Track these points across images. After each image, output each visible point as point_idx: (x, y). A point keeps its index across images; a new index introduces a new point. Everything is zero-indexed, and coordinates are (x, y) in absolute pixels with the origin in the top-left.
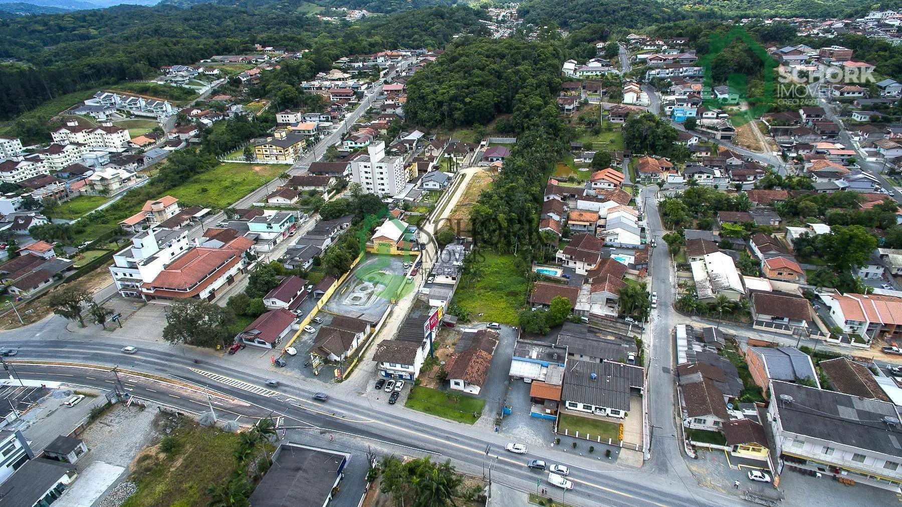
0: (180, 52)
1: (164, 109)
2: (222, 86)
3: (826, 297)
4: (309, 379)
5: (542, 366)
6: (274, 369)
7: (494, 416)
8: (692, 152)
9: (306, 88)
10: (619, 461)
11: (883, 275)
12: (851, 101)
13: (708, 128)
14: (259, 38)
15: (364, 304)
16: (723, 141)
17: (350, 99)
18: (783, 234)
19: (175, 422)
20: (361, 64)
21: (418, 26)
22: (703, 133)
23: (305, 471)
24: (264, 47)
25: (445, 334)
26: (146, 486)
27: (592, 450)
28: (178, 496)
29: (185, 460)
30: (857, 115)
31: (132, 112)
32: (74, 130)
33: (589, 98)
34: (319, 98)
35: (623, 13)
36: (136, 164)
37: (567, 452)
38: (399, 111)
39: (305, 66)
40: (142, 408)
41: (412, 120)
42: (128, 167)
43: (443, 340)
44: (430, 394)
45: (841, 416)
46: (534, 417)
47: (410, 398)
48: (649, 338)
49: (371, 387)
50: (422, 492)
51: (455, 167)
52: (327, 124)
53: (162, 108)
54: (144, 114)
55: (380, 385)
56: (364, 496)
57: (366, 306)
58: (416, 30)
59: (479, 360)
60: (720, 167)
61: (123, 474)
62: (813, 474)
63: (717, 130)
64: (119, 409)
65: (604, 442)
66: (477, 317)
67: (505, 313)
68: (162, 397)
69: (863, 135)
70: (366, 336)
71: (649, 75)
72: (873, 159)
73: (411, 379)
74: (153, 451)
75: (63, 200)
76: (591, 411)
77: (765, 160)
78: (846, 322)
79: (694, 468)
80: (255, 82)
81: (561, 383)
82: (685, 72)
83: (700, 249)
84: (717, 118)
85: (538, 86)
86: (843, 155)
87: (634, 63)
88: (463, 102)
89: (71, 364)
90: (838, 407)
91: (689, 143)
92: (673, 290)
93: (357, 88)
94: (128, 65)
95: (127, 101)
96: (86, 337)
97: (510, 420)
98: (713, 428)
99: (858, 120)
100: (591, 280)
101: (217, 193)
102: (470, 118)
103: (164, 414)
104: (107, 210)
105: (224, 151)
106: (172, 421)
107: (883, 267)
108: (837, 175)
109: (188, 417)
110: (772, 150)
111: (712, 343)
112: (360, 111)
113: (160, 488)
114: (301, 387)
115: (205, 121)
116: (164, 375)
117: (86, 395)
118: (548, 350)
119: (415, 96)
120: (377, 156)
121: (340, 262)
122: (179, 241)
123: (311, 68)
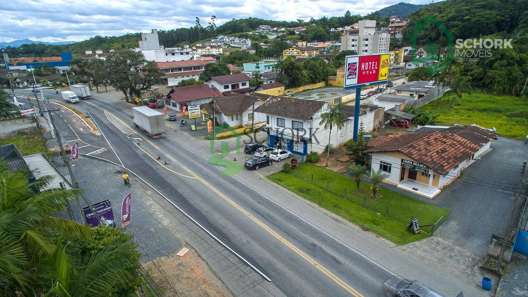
38: (398, 36)
52: (339, 44)
53: (246, 43)
54: (236, 46)
116: (84, 112)
120: (366, 30)
121: (292, 70)
122: (182, 54)
123: (340, 21)
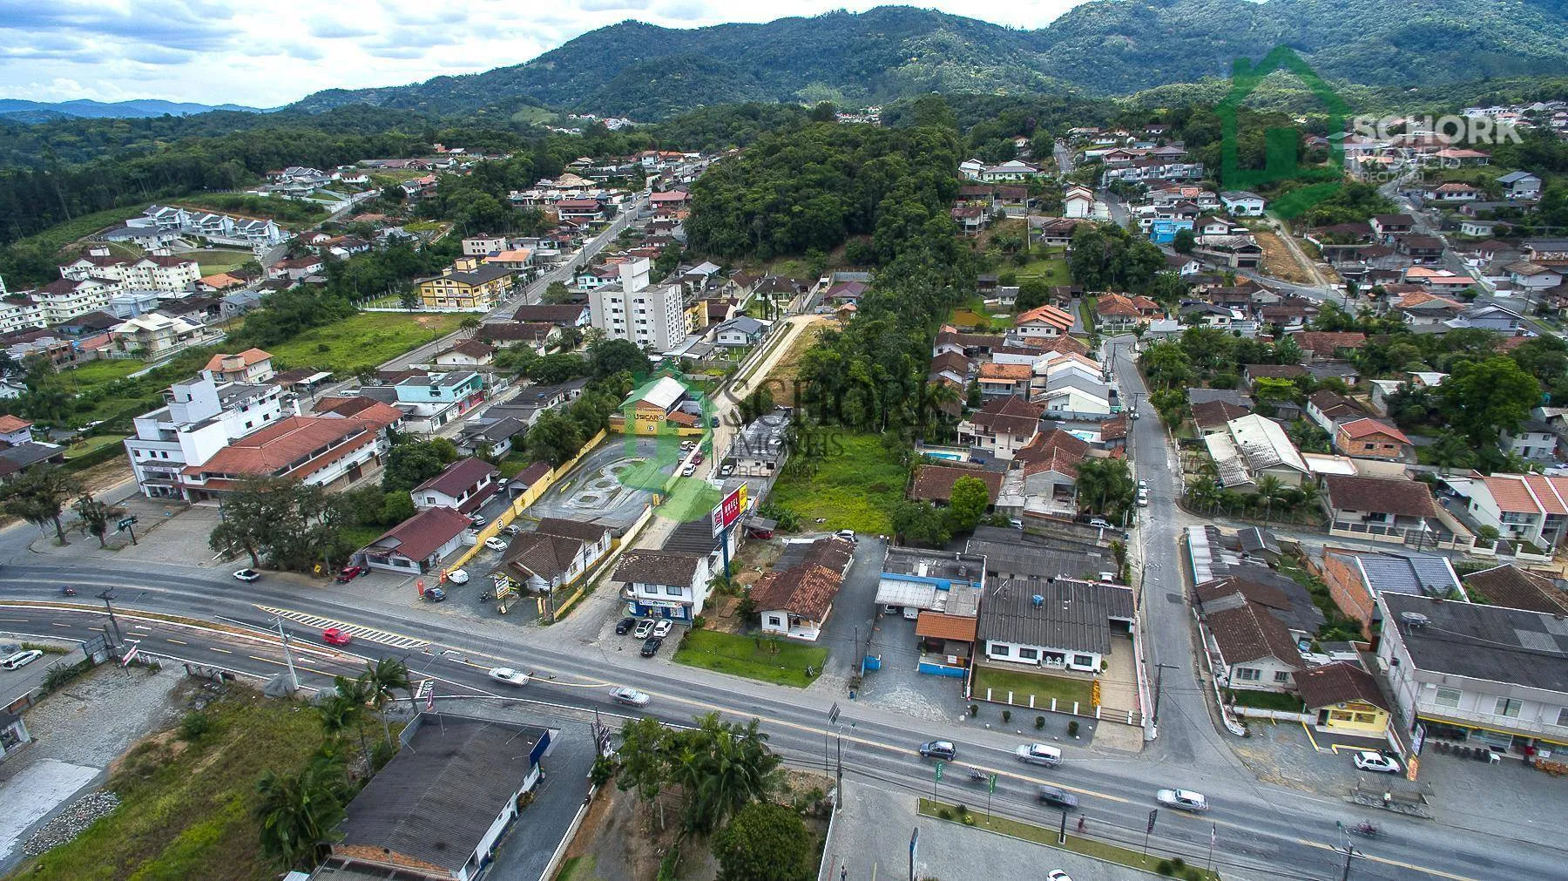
0: (303, 151)
1: (267, 234)
2: (371, 200)
3: (1459, 484)
4: (488, 621)
5: (938, 588)
6: (421, 605)
7: (847, 673)
8: (1189, 285)
9: (516, 202)
10: (1094, 742)
11: (1556, 451)
12: (1456, 207)
13: (1216, 248)
14: (441, 134)
15: (602, 507)
16: (1241, 269)
17: (592, 218)
18: (1366, 397)
19: (215, 691)
20: (614, 168)
21: (713, 131)
22: (1206, 257)
23: (465, 757)
24: (448, 148)
25: (753, 550)
26: (139, 799)
27: (1040, 724)
28: (201, 816)
29: (226, 754)
30: (1469, 226)
31: (208, 239)
32: (101, 262)
33: (1007, 210)
34: (539, 215)
35: (1056, 116)
36: (205, 314)
37: (990, 728)
38: (678, 232)
39: (517, 166)
40: (154, 669)
41: (701, 244)
42: (189, 316)
43: (750, 559)
44: (724, 643)
45: (1525, 646)
46: (925, 673)
47: (683, 647)
48: (1137, 551)
49: (607, 633)
50: (701, 777)
51: (774, 314)
52: (550, 253)
53: (262, 232)
54: (230, 242)
55: (626, 627)
56: (582, 810)
57: (606, 510)
58: (710, 136)
59: (818, 581)
60: (1240, 305)
61: (94, 781)
62: (1482, 757)
63: (1231, 251)
64: (109, 674)
65: (1064, 710)
66: (813, 524)
67: (865, 517)
68: (194, 652)
69: (1483, 257)
70: (602, 553)
71: (1108, 178)
72: (1507, 293)
73: (686, 618)
74: (162, 739)
75: (65, 365)
76: (1035, 662)
77: (1319, 295)
78: (1502, 518)
79: (1244, 753)
80: (429, 195)
81: (975, 612)
82: (1169, 171)
83: (1217, 416)
84: (1230, 233)
85: (918, 188)
86: (1453, 285)
87: (1080, 163)
88: (789, 212)
89: (26, 604)
90: (1517, 631)
91: (1184, 273)
92: (1175, 481)
93: (606, 200)
94: (210, 165)
95: (202, 221)
96: (64, 560)
97: (880, 680)
98: (1276, 687)
99: (1473, 233)
100: (1022, 465)
101: (345, 353)
102: (800, 239)
103: (196, 678)
104: (142, 379)
105: (366, 295)
106: (210, 690)
107: (1554, 435)
108: (1448, 313)
109: (242, 683)
110: (1329, 283)
111: (1257, 551)
112: (611, 234)
113: (165, 801)
114: (472, 632)
115: (336, 251)
116: (205, 618)
117: (45, 651)
118: (949, 563)
119: (705, 205)
120: (635, 282)
121: (560, 437)
122: (262, 402)
123: (528, 170)
